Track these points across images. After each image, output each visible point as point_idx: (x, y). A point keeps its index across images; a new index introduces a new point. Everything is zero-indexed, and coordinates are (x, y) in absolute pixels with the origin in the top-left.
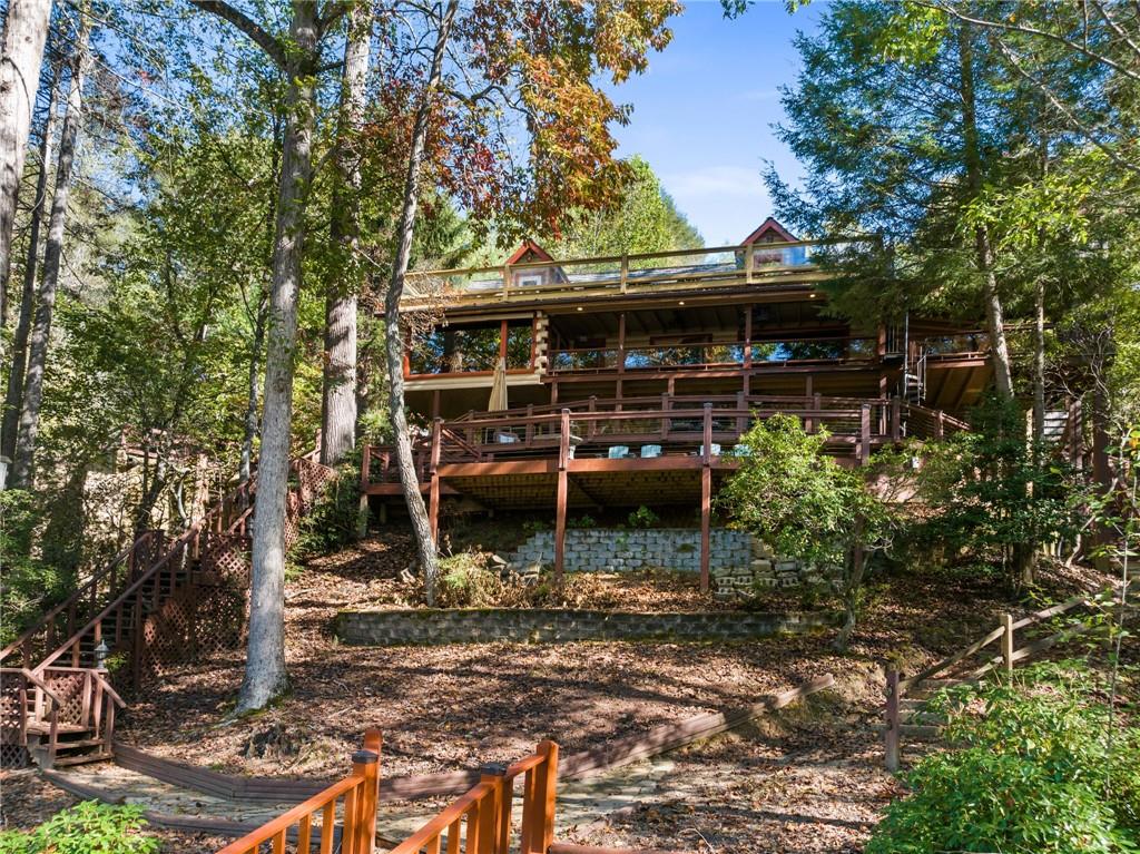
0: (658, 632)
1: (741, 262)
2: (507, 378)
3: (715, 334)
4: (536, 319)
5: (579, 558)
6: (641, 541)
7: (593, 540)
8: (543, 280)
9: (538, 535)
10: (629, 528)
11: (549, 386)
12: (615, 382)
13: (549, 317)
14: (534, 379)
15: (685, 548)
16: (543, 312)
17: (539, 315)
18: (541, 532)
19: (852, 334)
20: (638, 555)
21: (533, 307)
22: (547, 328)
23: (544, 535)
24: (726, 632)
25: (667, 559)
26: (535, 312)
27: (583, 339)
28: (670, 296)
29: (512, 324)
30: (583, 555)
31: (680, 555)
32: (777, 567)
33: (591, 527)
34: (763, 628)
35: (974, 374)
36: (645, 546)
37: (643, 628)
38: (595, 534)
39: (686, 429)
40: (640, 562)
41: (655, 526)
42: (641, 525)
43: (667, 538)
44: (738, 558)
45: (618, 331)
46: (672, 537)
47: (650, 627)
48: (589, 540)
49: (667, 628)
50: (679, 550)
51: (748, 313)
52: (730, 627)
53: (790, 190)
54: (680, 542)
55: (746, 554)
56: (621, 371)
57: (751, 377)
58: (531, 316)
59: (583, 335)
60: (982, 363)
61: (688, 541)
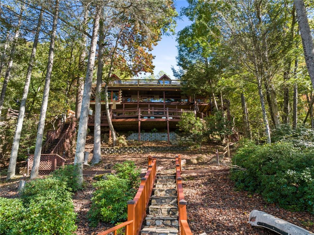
0: (166, 150)
1: (159, 83)
2: (116, 102)
3: (154, 96)
4: (120, 91)
5: (142, 138)
6: (154, 135)
7: (145, 135)
8: (117, 82)
9: (133, 134)
10: (152, 132)
11: (122, 105)
12: (137, 105)
13: (122, 91)
14: (119, 103)
15: (163, 136)
16: (121, 89)
17: (120, 90)
18: (133, 133)
19: (182, 98)
20: (154, 138)
21: (119, 88)
22: (122, 93)
23: (134, 134)
24: (178, 150)
25: (160, 138)
26: (119, 89)
27: (126, 95)
28: (148, 88)
29: (114, 91)
30: (143, 138)
31: (163, 138)
32: (181, 140)
33: (144, 132)
34: (184, 149)
35: (206, 107)
36: (155, 136)
37: (163, 149)
38: (145, 133)
39: (156, 114)
40: (154, 139)
41: (157, 132)
42: (154, 132)
43: (160, 134)
44: (173, 138)
45: (137, 94)
46: (161, 134)
47: (164, 149)
48: (144, 135)
49: (167, 149)
50: (162, 137)
51: (164, 92)
52: (179, 149)
53: (177, 71)
54: (162, 135)
55: (175, 137)
56: (138, 102)
57: (165, 105)
58: (119, 90)
59: (126, 94)
60: (207, 105)
61: (164, 135)
